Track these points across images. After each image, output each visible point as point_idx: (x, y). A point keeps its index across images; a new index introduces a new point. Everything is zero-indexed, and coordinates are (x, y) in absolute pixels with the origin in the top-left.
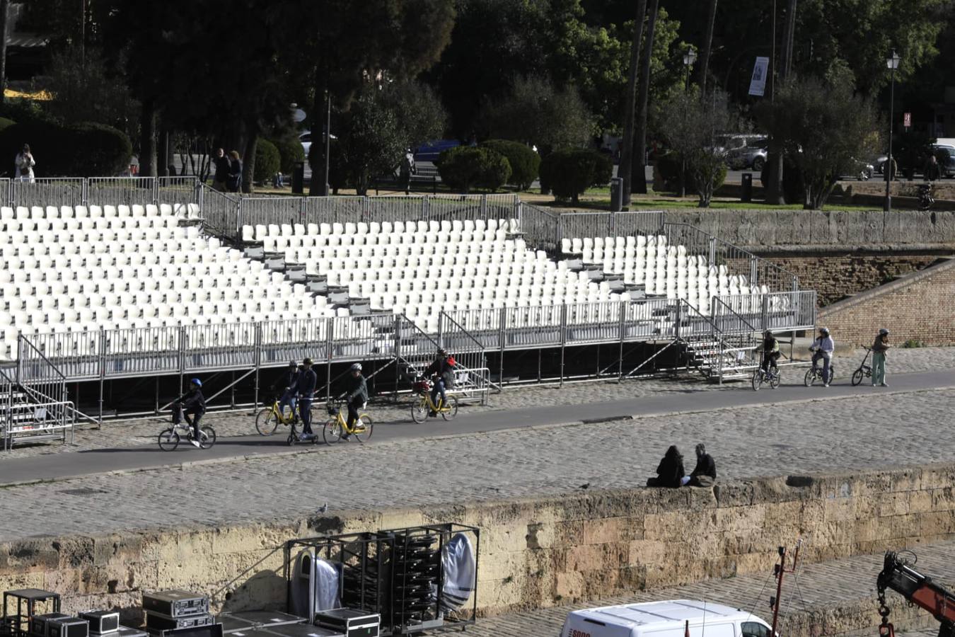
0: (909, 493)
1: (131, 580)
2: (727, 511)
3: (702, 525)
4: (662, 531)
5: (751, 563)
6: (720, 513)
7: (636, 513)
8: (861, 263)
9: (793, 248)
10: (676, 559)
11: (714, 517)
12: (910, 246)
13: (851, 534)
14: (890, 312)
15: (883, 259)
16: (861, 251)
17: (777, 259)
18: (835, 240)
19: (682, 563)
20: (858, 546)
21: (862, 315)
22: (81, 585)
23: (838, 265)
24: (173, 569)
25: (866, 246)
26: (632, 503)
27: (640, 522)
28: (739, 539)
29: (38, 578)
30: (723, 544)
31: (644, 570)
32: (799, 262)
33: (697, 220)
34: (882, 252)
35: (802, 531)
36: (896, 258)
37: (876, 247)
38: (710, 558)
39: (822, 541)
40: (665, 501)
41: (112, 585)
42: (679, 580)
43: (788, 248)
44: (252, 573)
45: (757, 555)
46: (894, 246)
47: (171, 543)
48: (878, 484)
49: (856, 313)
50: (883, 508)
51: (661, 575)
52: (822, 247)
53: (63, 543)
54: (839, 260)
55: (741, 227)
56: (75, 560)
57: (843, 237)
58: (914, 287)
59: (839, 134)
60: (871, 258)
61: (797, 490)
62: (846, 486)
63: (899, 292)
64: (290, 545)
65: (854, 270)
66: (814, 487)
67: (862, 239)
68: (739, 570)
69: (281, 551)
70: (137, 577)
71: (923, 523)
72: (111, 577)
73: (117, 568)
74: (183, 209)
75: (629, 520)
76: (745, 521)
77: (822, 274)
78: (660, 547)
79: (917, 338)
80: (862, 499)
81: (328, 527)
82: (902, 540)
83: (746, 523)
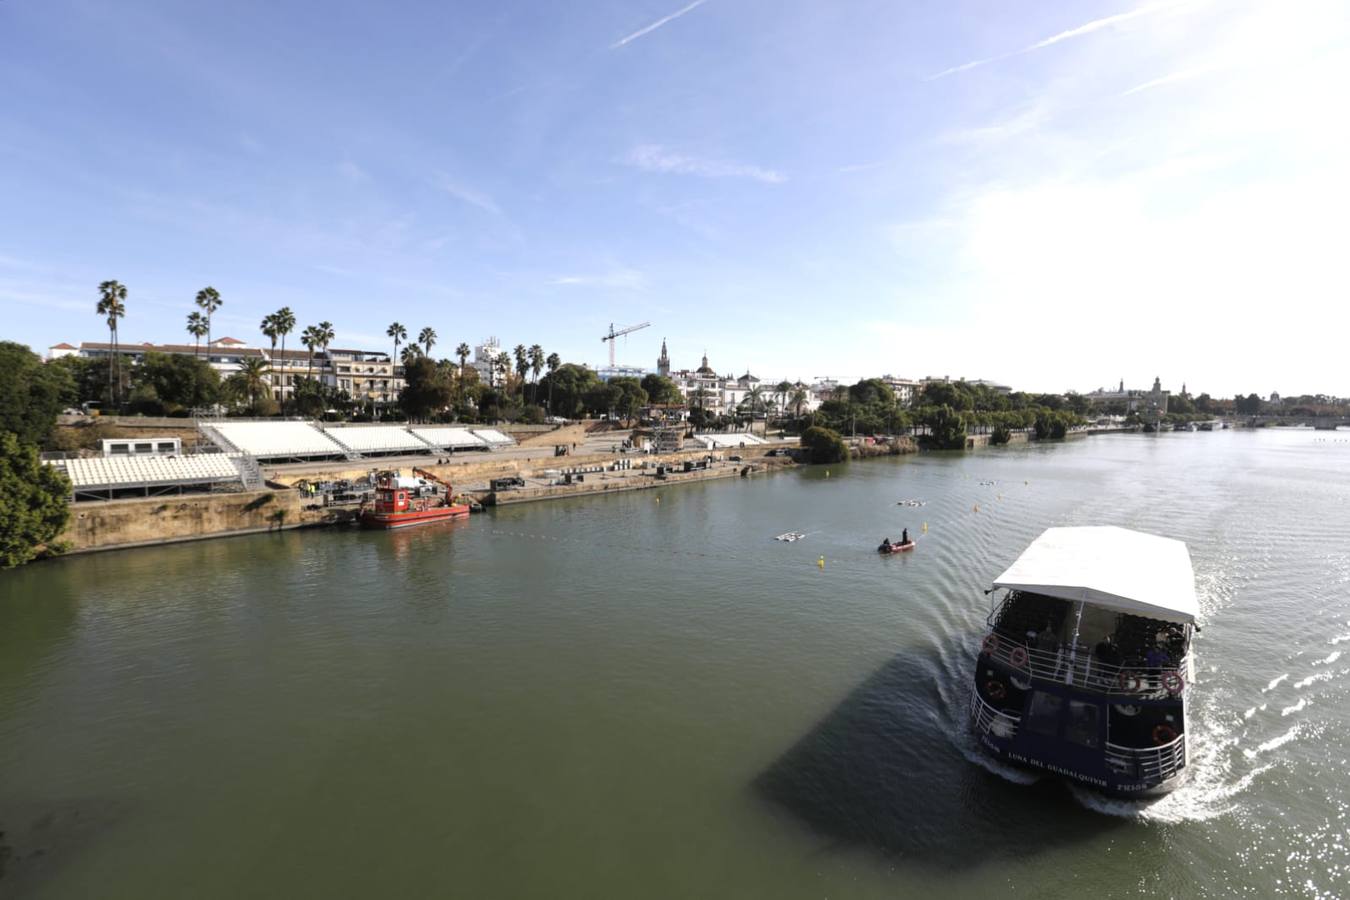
0: (486, 465)
2: (451, 468)
3: (447, 469)
4: (439, 470)
5: (457, 476)
7: (434, 468)
9: (521, 431)
10: (443, 475)
11: (449, 469)
13: (477, 471)
14: (537, 441)
16: (534, 432)
17: (518, 434)
18: (529, 430)
20: (479, 473)
21: (531, 442)
22: (330, 478)
24: (347, 476)
26: (433, 466)
28: (454, 472)
30: (451, 472)
31: (437, 476)
32: (523, 434)
33: (502, 427)
35: (466, 471)
38: (449, 474)
39: (470, 472)
40: (439, 466)
42: (444, 478)
44: (362, 476)
45: (458, 474)
47: (346, 472)
48: (480, 464)
50: (482, 467)
51: (441, 477)
52: (526, 431)
53: (327, 472)
54: (530, 433)
55: (510, 428)
56: (329, 474)
57: (531, 430)
59: (533, 413)
61: (465, 465)
62: (474, 464)
63: (537, 438)
64: (368, 472)
65: (533, 435)
67: (535, 430)
68: (455, 476)
69: (366, 474)
70: (340, 477)
71: (491, 470)
72: (336, 477)
74: (403, 427)
75: (432, 469)
77: (527, 436)
78: (440, 473)
79: (542, 445)
80: (478, 466)
81: (375, 470)
82: (486, 472)
83: (455, 469)
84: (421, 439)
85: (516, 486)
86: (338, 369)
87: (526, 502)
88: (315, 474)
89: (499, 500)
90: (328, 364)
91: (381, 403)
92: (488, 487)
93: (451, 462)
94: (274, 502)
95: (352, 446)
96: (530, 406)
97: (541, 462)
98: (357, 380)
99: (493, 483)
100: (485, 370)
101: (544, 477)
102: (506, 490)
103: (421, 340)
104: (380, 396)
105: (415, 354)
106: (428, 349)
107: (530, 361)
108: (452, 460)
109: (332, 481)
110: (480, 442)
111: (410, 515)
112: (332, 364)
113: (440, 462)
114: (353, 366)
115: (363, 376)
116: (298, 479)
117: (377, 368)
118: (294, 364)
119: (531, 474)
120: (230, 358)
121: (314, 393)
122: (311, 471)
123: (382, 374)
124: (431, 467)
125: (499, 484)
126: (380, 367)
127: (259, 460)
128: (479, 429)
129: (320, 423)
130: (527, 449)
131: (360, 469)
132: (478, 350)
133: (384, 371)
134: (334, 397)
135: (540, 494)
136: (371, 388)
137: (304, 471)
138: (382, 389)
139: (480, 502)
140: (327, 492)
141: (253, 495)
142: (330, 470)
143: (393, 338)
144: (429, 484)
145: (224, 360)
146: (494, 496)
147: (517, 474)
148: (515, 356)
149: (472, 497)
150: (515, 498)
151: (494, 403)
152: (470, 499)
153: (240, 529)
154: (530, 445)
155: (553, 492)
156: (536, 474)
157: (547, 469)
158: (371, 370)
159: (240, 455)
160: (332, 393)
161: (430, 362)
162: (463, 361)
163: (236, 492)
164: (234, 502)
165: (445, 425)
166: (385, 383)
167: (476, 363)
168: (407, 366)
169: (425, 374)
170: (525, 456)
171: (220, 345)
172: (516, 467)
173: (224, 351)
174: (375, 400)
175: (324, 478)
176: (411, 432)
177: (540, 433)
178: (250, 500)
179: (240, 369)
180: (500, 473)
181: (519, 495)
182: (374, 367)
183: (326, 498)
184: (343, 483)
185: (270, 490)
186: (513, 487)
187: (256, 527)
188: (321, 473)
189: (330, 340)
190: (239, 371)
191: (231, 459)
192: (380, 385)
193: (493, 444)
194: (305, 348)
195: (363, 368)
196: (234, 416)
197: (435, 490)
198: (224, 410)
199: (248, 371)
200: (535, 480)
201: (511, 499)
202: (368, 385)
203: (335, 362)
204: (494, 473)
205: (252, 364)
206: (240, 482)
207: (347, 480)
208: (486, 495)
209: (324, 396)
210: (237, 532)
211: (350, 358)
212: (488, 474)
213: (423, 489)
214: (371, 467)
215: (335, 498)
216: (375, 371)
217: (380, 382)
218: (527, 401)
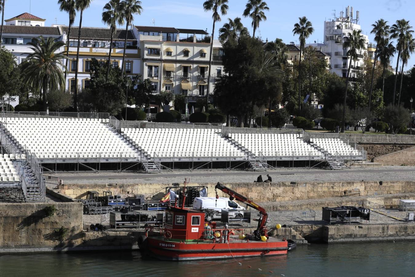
0: (322, 187)
1: (132, 192)
2: (274, 188)
3: (267, 190)
4: (257, 191)
5: (280, 199)
6: (271, 188)
7: (250, 187)
8: (396, 146)
9: (376, 142)
10: (260, 197)
11: (270, 189)
12: (409, 143)
13: (306, 194)
14: (397, 157)
15: (401, 146)
16: (395, 144)
17: (372, 145)
18: (388, 141)
19: (262, 198)
20: (308, 197)
21: (389, 158)
22: (122, 192)
23: (389, 147)
24: (141, 190)
25: (397, 143)
26: (249, 185)
27: (251, 189)
28: (277, 194)
29: (112, 190)
30: (272, 195)
31: (252, 198)
32: (379, 146)
33: (350, 136)
34: (401, 144)
35: (293, 193)
36: (405, 146)
37: (399, 143)
38: (269, 197)
39: (299, 195)
40: (258, 185)
41: (128, 192)
42: (261, 201)
43: (375, 142)
44: (158, 192)
45: (282, 198)
46: (404, 143)
47: (141, 186)
48: (314, 185)
49: (388, 157)
50: (315, 190)
51: (257, 200)
52: (384, 142)
53: (118, 184)
54: (389, 146)
55: (362, 137)
56: (120, 187)
57: (390, 140)
58: (404, 152)
59: (397, 117)
60: (398, 145)
61: (292, 185)
62: (305, 185)
63: (399, 153)
64: (167, 188)
65: (393, 148)
66: (296, 184)
67: (396, 141)
68: (277, 200)
69: (165, 189)
70: (133, 191)
71: (326, 193)
72: (128, 191)
73: (129, 189)
74: (217, 130)
75: (248, 188)
76: (278, 190)
77: (385, 148)
78: (257, 194)
79: (405, 164)
80: (309, 187)
81: (176, 185)
82: (320, 197)
83: (279, 191)
84: (239, 147)
85: (358, 219)
86: (146, 52)
87: (370, 242)
88: (104, 186)
89: (332, 237)
90: (134, 46)
91: (197, 97)
92: (319, 217)
93: (274, 181)
94: (54, 217)
95: (151, 153)
96: (391, 107)
97: (398, 187)
98: (168, 66)
99: (326, 212)
100: (337, 54)
101: (400, 208)
102: (342, 223)
103: (246, 13)
104: (195, 87)
105: (238, 33)
106: (255, 25)
107: (395, 42)
108: (276, 179)
109: (123, 196)
110: (317, 155)
111: (205, 245)
112: (138, 45)
113: (260, 179)
114: (164, 47)
115: (176, 61)
116: (85, 191)
117: (193, 50)
118: (94, 46)
119: (382, 203)
120: (25, 39)
121: (112, 82)
122: (100, 182)
123: (198, 59)
124: (247, 185)
125: (335, 215)
126: (197, 49)
127: (43, 165)
128: (316, 136)
129: (117, 122)
130: (383, 167)
131: (158, 183)
132: (329, 26)
133: (202, 54)
134: (135, 87)
135: (390, 233)
136: (185, 78)
137: (92, 182)
138: (198, 79)
139: (306, 237)
140: (116, 209)
141: (32, 207)
142: (123, 181)
143: (211, 12)
144: (241, 208)
145: (19, 41)
146: (327, 229)
147: (363, 202)
148: (374, 35)
149: (296, 229)
150: (356, 236)
151: (341, 102)
152: (294, 232)
153: (16, 247)
154: (387, 163)
155: (409, 231)
156: (389, 203)
157: (405, 197)
158: (186, 53)
159: (23, 156)
160: (134, 84)
161: (256, 42)
162: (302, 41)
163: (15, 202)
164: (11, 213)
165: (274, 129)
166: (202, 70)
167: (324, 45)
168: (226, 49)
169: (249, 59)
170: (377, 177)
171: (17, 23)
172: (362, 194)
173: (20, 30)
174: (189, 93)
175: (115, 192)
176: (227, 137)
177: (403, 146)
178: (29, 213)
179: (33, 52)
180: (339, 200)
181: (362, 232)
182: (190, 49)
183: (113, 217)
184: (136, 201)
185: (51, 202)
186: (353, 219)
187: (33, 246)
188: (110, 185)
189: (134, 15)
190: (30, 55)
191: (14, 161)
192: (196, 74)
193: (334, 158)
194: (107, 27)
195: (176, 50)
196: (24, 110)
197: (247, 217)
198: (15, 103)
199: (40, 54)
200: (386, 212)
201: (350, 236)
202: (180, 73)
203: (143, 42)
204: (331, 199)
205: (46, 45)
206: (20, 190)
207: (142, 196)
208: (315, 228)
209: (123, 86)
210: (13, 250)
211: (160, 37)
212: (323, 200)
213: (233, 214)
214: (171, 181)
215: (123, 216)
216: (191, 55)
217: (196, 69)
218: (387, 100)
